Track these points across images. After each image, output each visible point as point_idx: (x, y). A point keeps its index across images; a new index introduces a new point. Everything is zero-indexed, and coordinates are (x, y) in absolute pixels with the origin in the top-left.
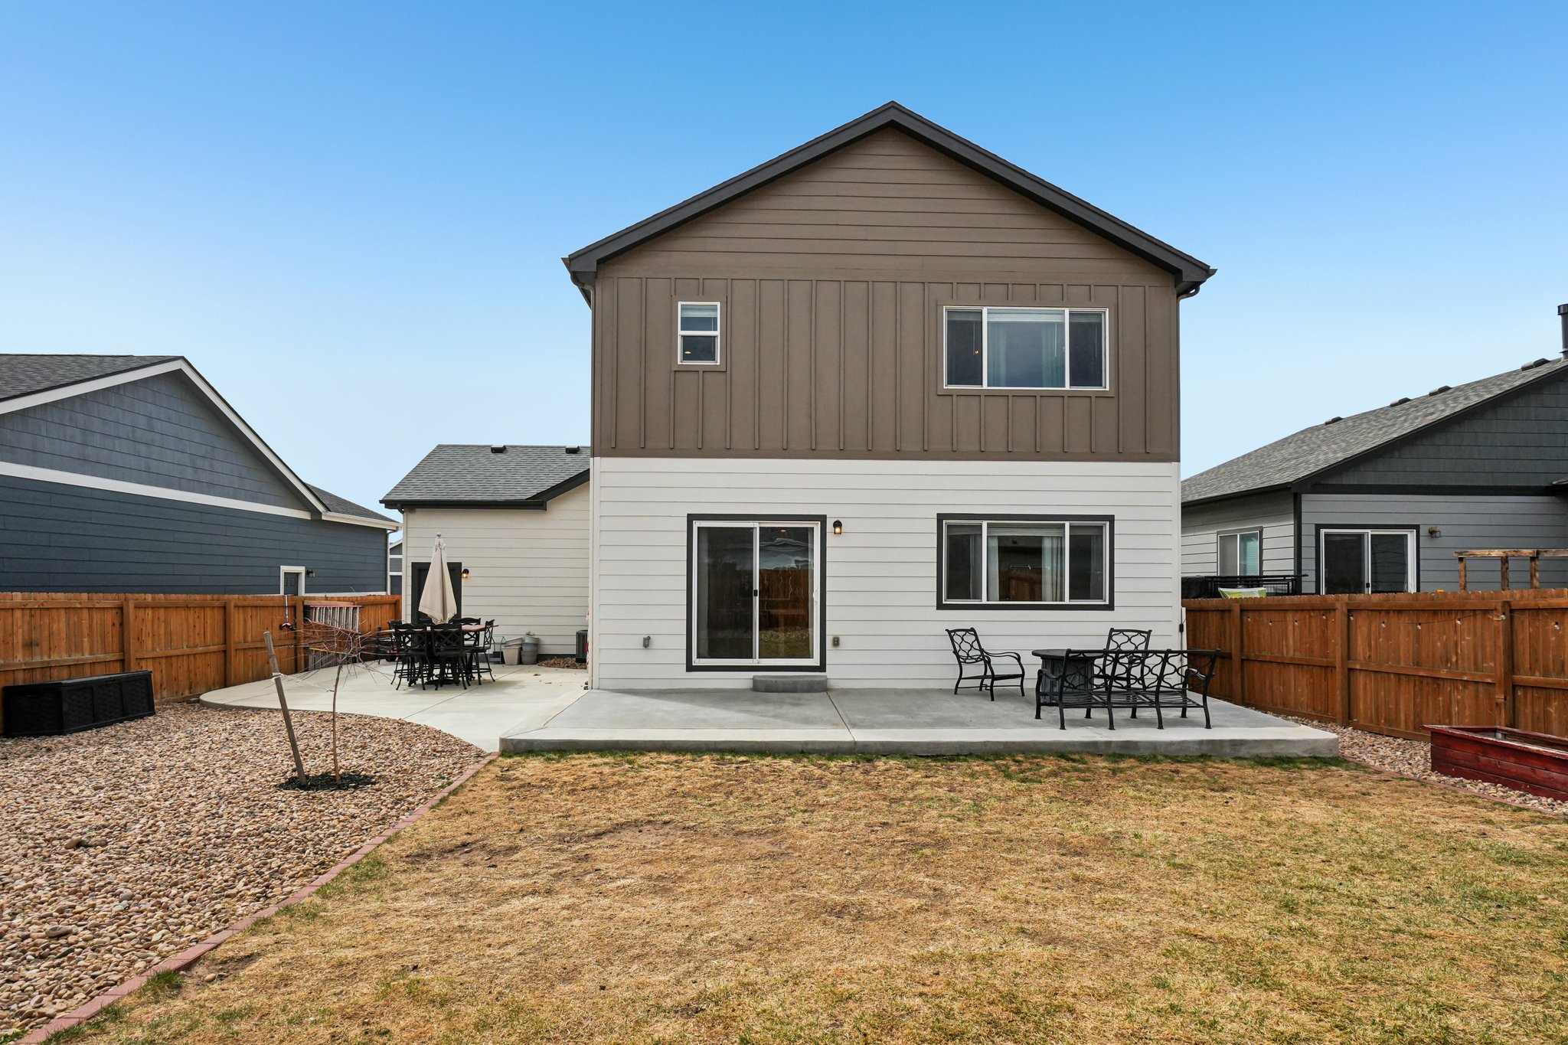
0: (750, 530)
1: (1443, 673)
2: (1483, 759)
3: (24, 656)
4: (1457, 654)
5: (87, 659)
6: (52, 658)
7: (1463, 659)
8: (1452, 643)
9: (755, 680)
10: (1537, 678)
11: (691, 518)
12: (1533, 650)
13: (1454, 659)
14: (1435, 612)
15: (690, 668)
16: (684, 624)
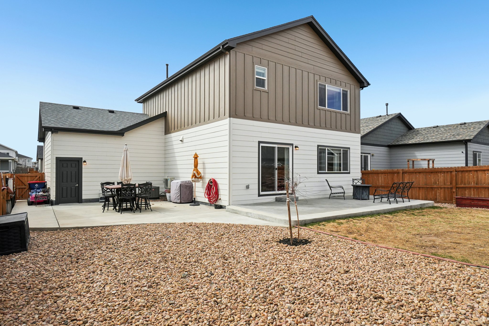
0: (274, 148)
1: (435, 186)
2: (473, 203)
4: (439, 182)
7: (440, 183)
8: (437, 179)
9: (276, 198)
10: (462, 186)
11: (260, 142)
12: (462, 180)
13: (438, 183)
14: (432, 172)
15: (259, 195)
16: (257, 180)
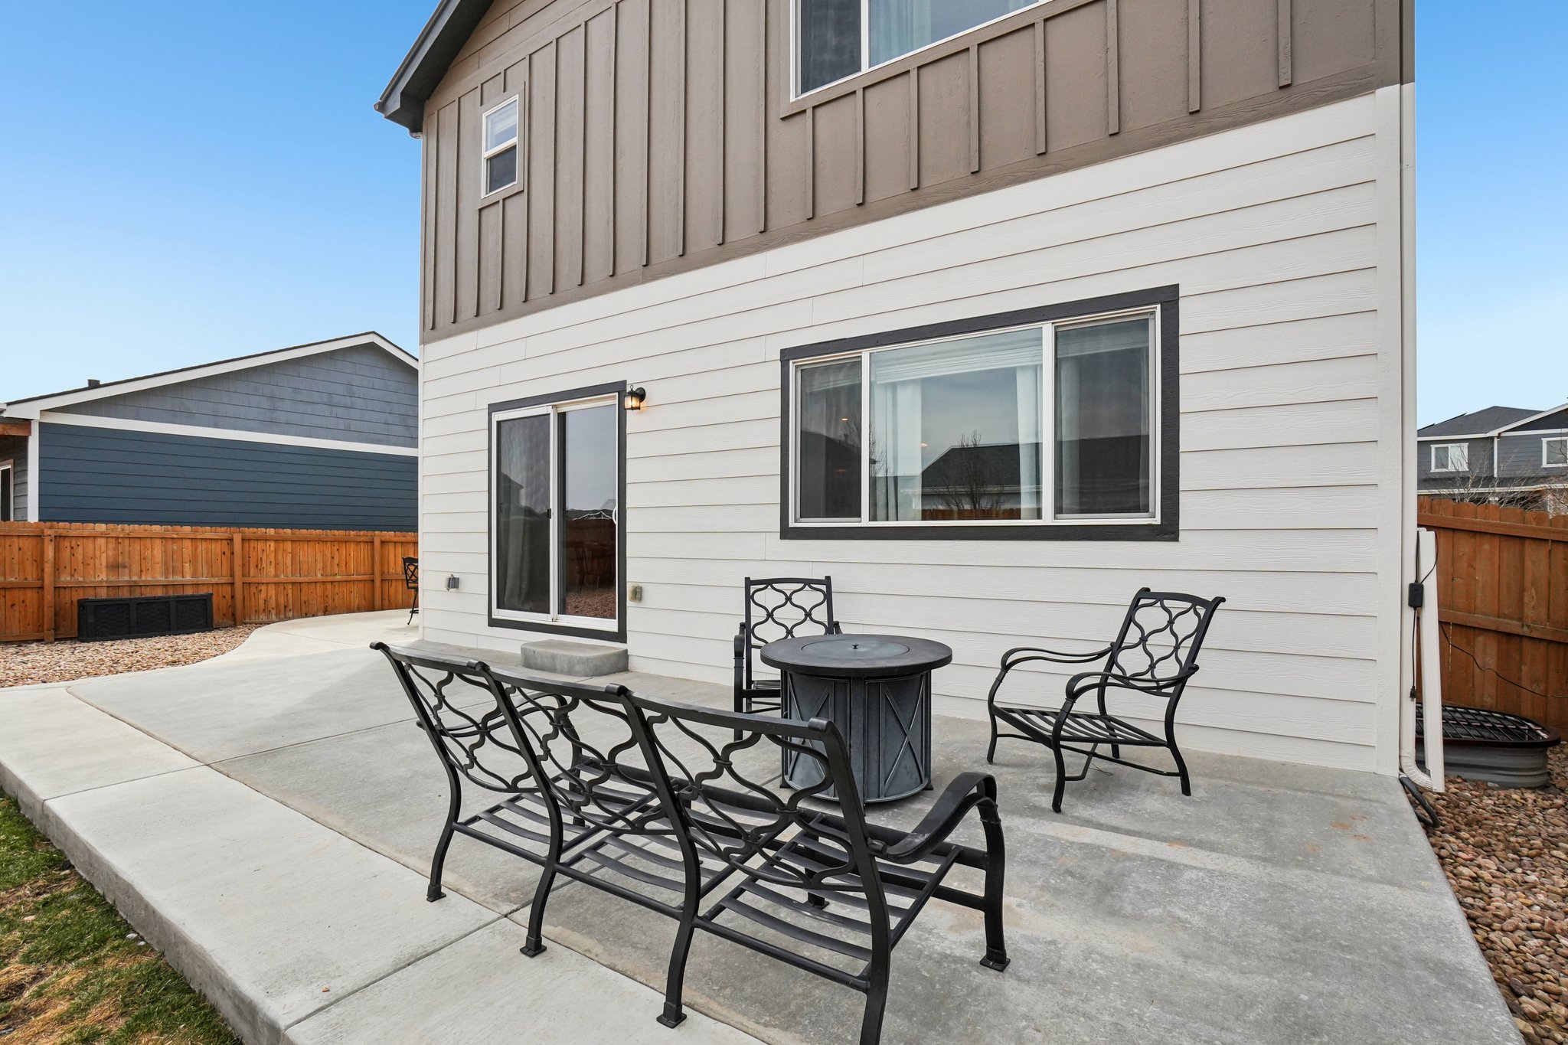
0: (548, 419)
3: (107, 575)
5: (188, 581)
6: (143, 578)
11: (492, 410)
15: (491, 621)
16: (486, 559)
